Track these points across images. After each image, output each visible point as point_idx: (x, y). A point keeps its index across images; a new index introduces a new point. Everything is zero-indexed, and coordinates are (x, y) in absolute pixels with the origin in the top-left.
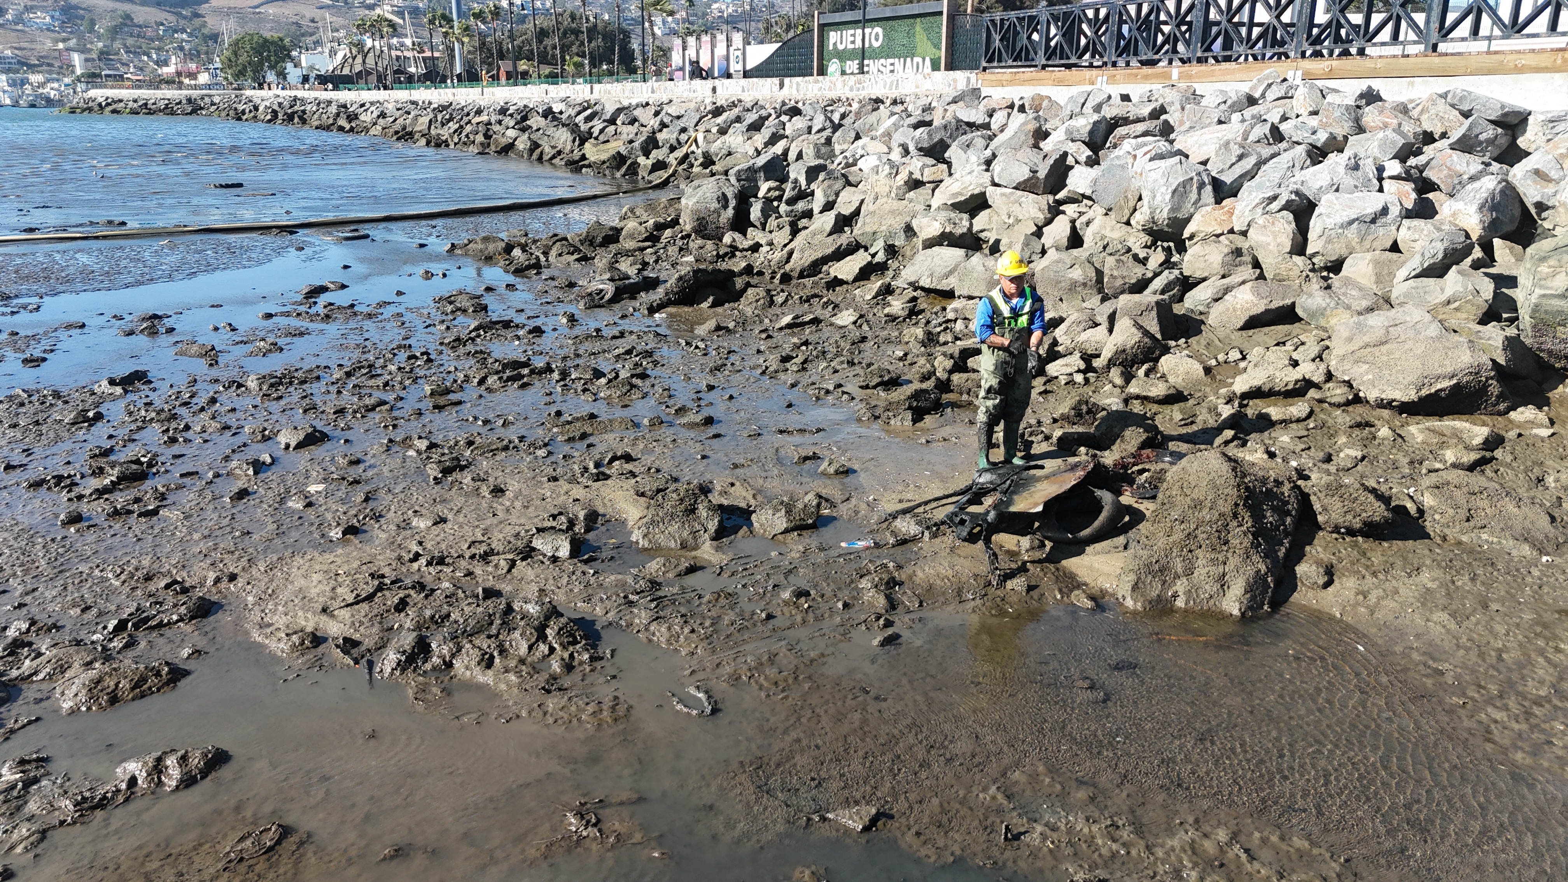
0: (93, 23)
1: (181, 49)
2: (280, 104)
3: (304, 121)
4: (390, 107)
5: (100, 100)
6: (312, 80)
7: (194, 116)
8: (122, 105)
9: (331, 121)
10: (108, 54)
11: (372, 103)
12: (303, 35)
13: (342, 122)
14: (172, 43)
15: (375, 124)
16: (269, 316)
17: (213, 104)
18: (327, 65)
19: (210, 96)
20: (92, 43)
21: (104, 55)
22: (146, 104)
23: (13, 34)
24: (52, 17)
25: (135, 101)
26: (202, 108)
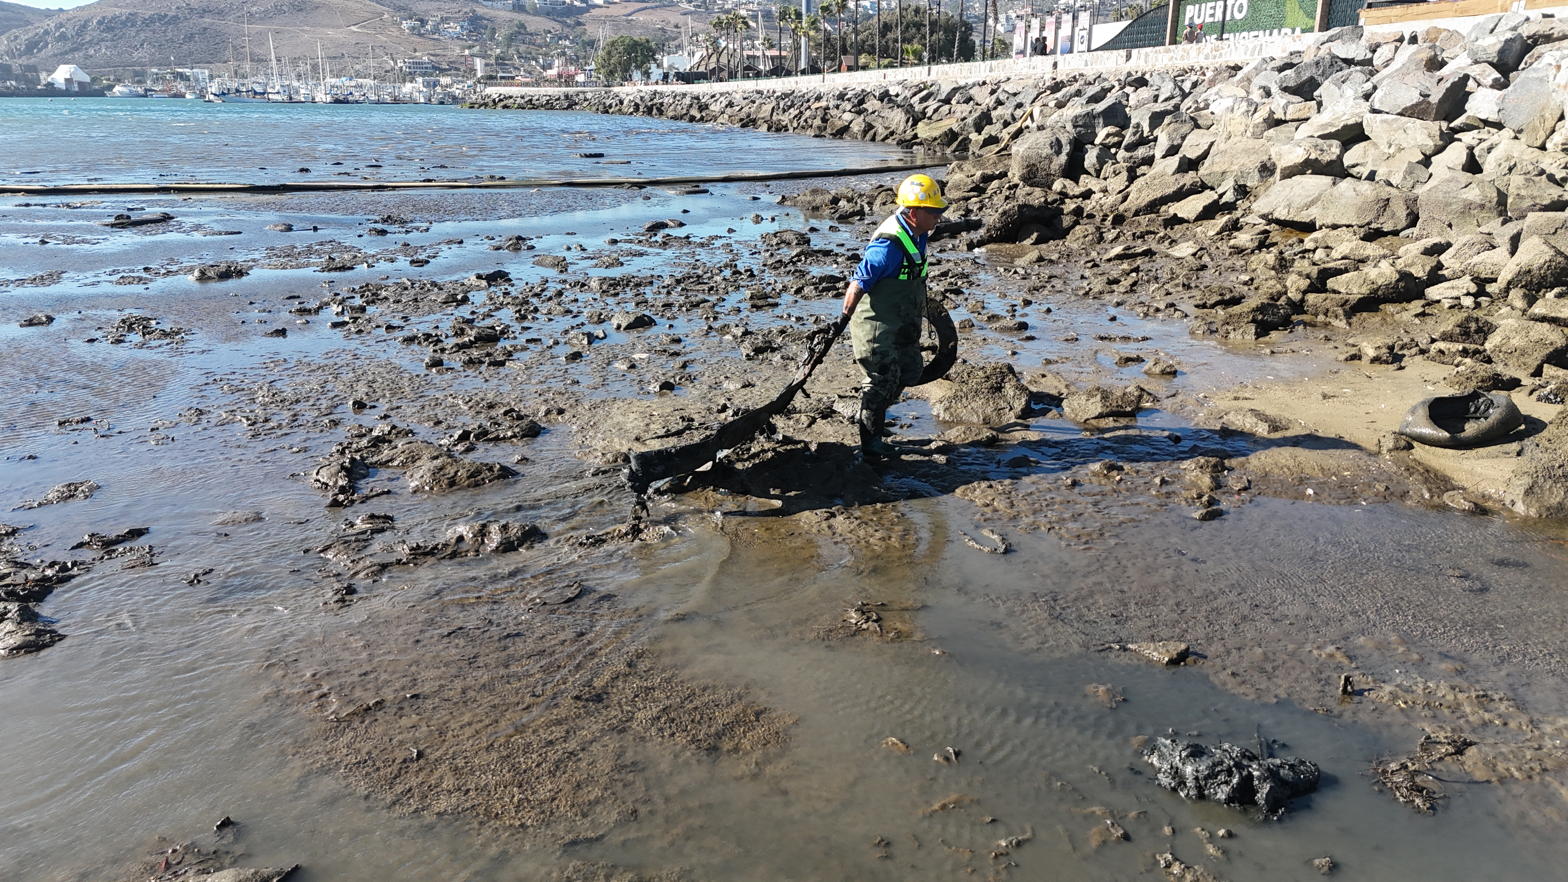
0: (494, 31)
1: (564, 54)
2: (642, 98)
3: (661, 112)
4: (738, 98)
5: (495, 96)
6: (671, 77)
7: (570, 111)
8: (512, 100)
9: (684, 111)
10: (503, 59)
11: (722, 94)
12: (667, 40)
13: (694, 112)
14: (556, 49)
15: (723, 113)
16: (614, 242)
17: (586, 100)
18: (684, 62)
19: (584, 93)
20: (491, 49)
21: (501, 61)
22: (531, 100)
23: (431, 42)
24: (462, 27)
25: (522, 97)
26: (576, 104)
